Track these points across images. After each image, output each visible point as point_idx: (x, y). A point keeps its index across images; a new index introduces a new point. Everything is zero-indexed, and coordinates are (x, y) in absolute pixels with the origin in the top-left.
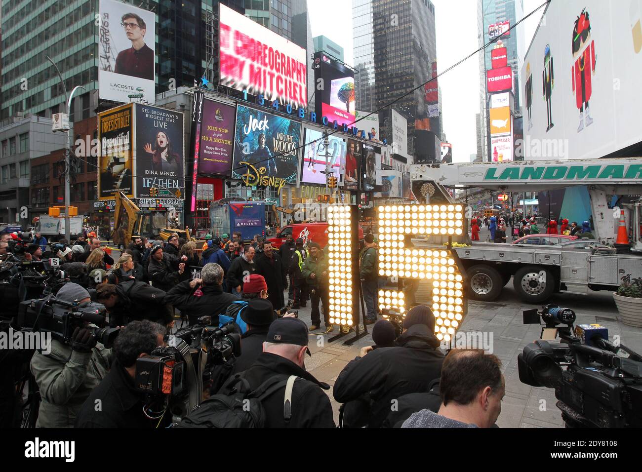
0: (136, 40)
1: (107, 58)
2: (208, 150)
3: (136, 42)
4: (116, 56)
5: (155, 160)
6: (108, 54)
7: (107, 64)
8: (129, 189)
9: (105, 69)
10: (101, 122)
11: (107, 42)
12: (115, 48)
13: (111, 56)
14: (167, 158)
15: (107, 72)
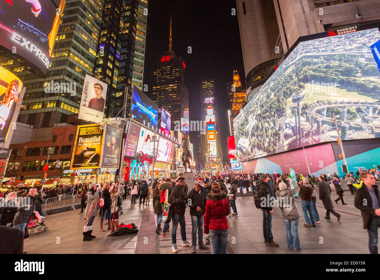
0: (99, 94)
1: (85, 101)
2: (129, 146)
3: (99, 96)
4: (89, 100)
5: (110, 149)
6: (86, 99)
7: (85, 104)
8: (97, 163)
9: (84, 106)
10: (80, 130)
11: (86, 94)
12: (89, 97)
13: (87, 100)
14: (114, 149)
15: (84, 107)
